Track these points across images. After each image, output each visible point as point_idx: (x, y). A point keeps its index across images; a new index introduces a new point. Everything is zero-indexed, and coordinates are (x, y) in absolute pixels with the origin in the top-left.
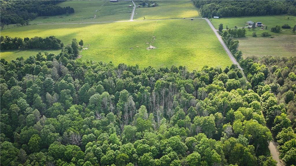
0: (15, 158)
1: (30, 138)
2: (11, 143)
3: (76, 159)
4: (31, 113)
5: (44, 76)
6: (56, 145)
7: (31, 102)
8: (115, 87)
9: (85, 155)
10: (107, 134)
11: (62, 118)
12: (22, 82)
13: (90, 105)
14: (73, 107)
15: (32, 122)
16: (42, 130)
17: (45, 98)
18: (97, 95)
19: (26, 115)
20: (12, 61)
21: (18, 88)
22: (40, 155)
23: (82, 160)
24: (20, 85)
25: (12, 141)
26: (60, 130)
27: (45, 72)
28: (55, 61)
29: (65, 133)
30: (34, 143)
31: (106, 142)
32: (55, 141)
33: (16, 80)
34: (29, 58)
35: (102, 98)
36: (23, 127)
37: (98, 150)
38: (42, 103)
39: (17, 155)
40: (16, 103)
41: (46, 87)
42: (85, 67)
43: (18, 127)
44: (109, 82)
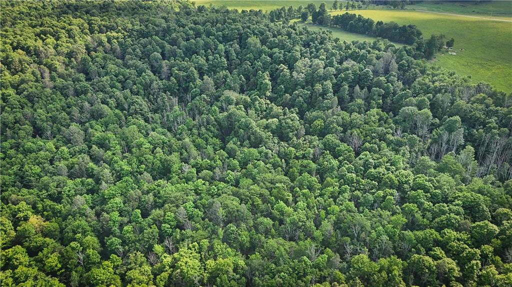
0: (294, 131)
1: (316, 120)
4: (330, 100)
6: (333, 137)
7: (336, 89)
8: (448, 110)
12: (340, 66)
15: (326, 108)
16: (329, 119)
17: (353, 90)
19: (325, 98)
24: (336, 68)
25: (301, 117)
26: (346, 127)
28: (389, 53)
29: (349, 132)
31: (385, 159)
32: (334, 134)
33: (335, 62)
37: (370, 162)
38: (346, 95)
39: (297, 130)
40: (322, 84)
43: (312, 109)
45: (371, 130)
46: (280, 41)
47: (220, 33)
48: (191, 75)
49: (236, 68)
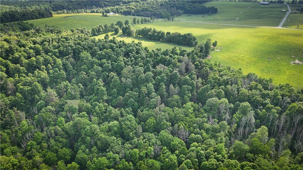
0: (134, 131)
1: (148, 118)
2: (134, 117)
3: (179, 153)
4: (154, 98)
5: (172, 69)
6: (166, 133)
7: (156, 88)
8: (237, 96)
9: (188, 153)
10: (215, 141)
11: (177, 110)
12: (155, 69)
13: (205, 107)
14: (189, 104)
15: (153, 106)
16: (158, 116)
17: (169, 88)
18: (215, 99)
19: (150, 98)
20: (153, 50)
21: (150, 74)
22: (152, 136)
23: (184, 156)
24: (153, 72)
25: (135, 116)
26: (173, 121)
27: (175, 66)
28: (186, 57)
29: (176, 125)
30: (150, 124)
31: (212, 149)
32: (166, 129)
33: (151, 67)
34: (165, 50)
35: (220, 104)
36: (146, 107)
37: (201, 153)
38: (164, 92)
39: (135, 129)
40: (146, 86)
41: (171, 79)
42: (211, 68)
43: (142, 106)
44: (232, 90)
45: (192, 121)
46: (106, 53)
47: (57, 50)
48: (35, 89)
49: (74, 77)
